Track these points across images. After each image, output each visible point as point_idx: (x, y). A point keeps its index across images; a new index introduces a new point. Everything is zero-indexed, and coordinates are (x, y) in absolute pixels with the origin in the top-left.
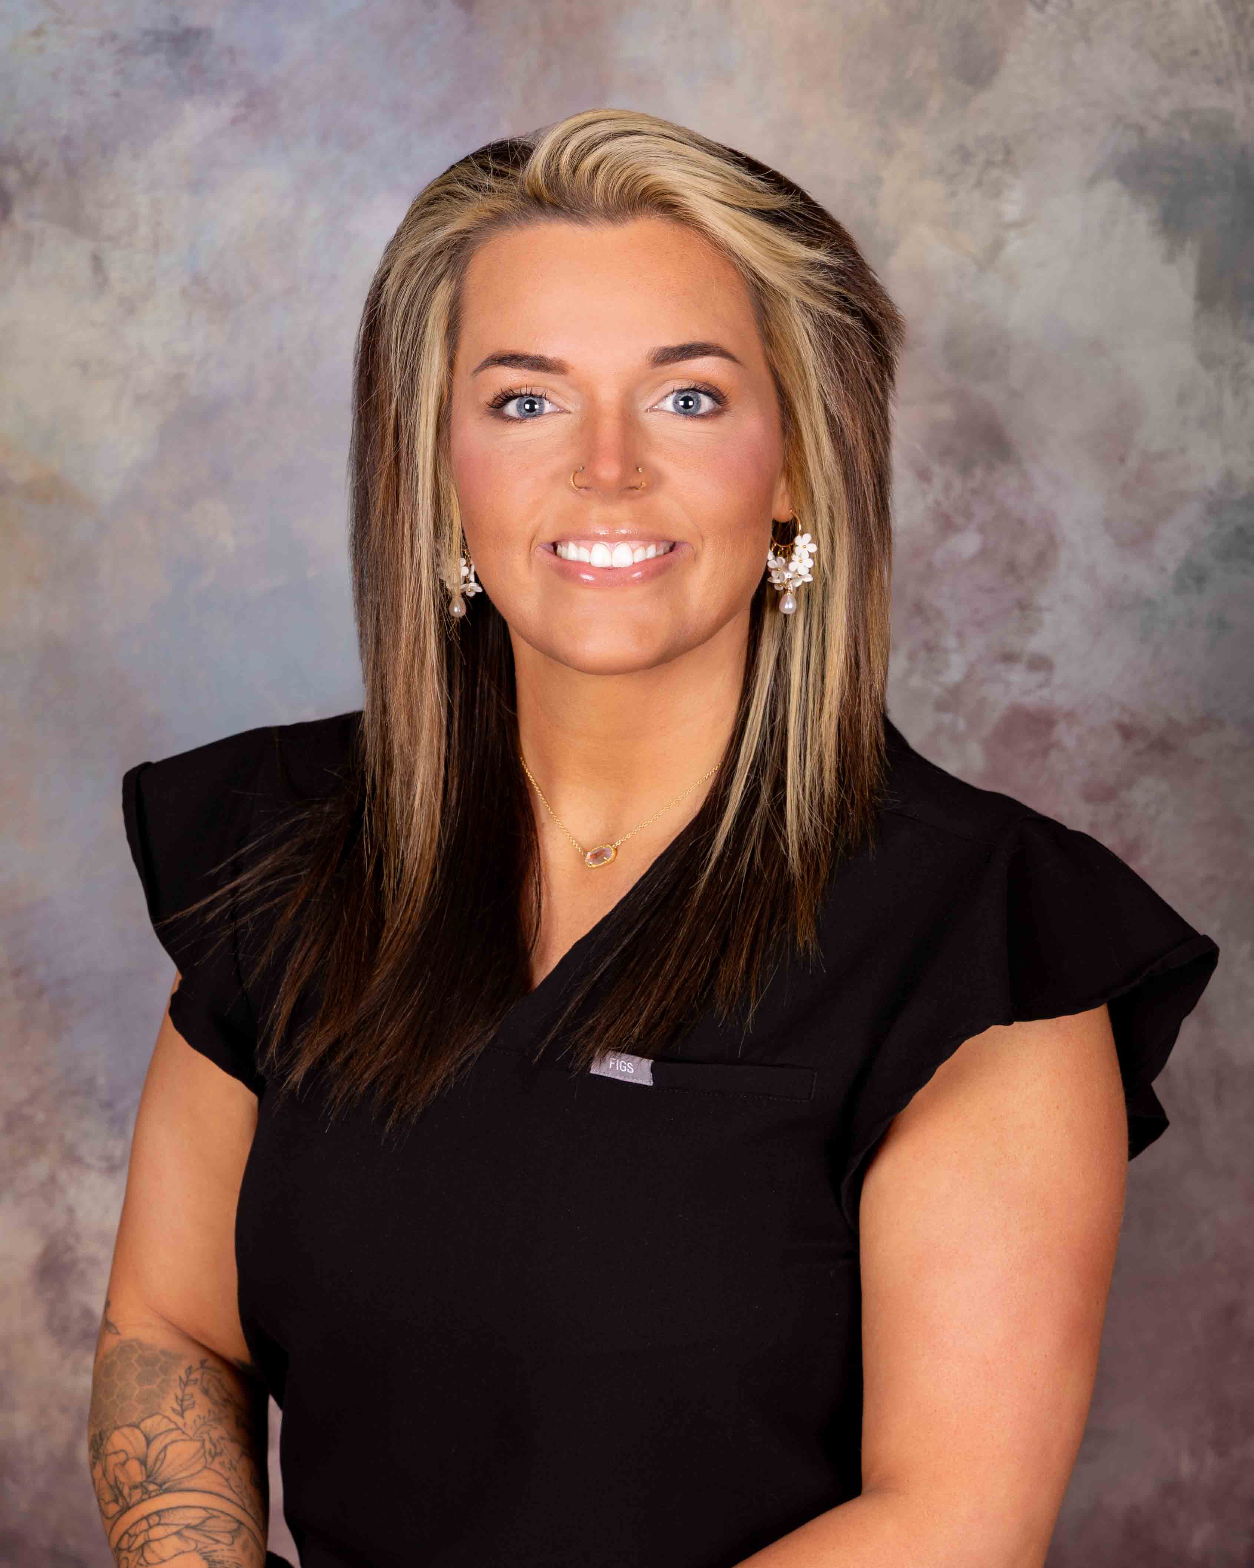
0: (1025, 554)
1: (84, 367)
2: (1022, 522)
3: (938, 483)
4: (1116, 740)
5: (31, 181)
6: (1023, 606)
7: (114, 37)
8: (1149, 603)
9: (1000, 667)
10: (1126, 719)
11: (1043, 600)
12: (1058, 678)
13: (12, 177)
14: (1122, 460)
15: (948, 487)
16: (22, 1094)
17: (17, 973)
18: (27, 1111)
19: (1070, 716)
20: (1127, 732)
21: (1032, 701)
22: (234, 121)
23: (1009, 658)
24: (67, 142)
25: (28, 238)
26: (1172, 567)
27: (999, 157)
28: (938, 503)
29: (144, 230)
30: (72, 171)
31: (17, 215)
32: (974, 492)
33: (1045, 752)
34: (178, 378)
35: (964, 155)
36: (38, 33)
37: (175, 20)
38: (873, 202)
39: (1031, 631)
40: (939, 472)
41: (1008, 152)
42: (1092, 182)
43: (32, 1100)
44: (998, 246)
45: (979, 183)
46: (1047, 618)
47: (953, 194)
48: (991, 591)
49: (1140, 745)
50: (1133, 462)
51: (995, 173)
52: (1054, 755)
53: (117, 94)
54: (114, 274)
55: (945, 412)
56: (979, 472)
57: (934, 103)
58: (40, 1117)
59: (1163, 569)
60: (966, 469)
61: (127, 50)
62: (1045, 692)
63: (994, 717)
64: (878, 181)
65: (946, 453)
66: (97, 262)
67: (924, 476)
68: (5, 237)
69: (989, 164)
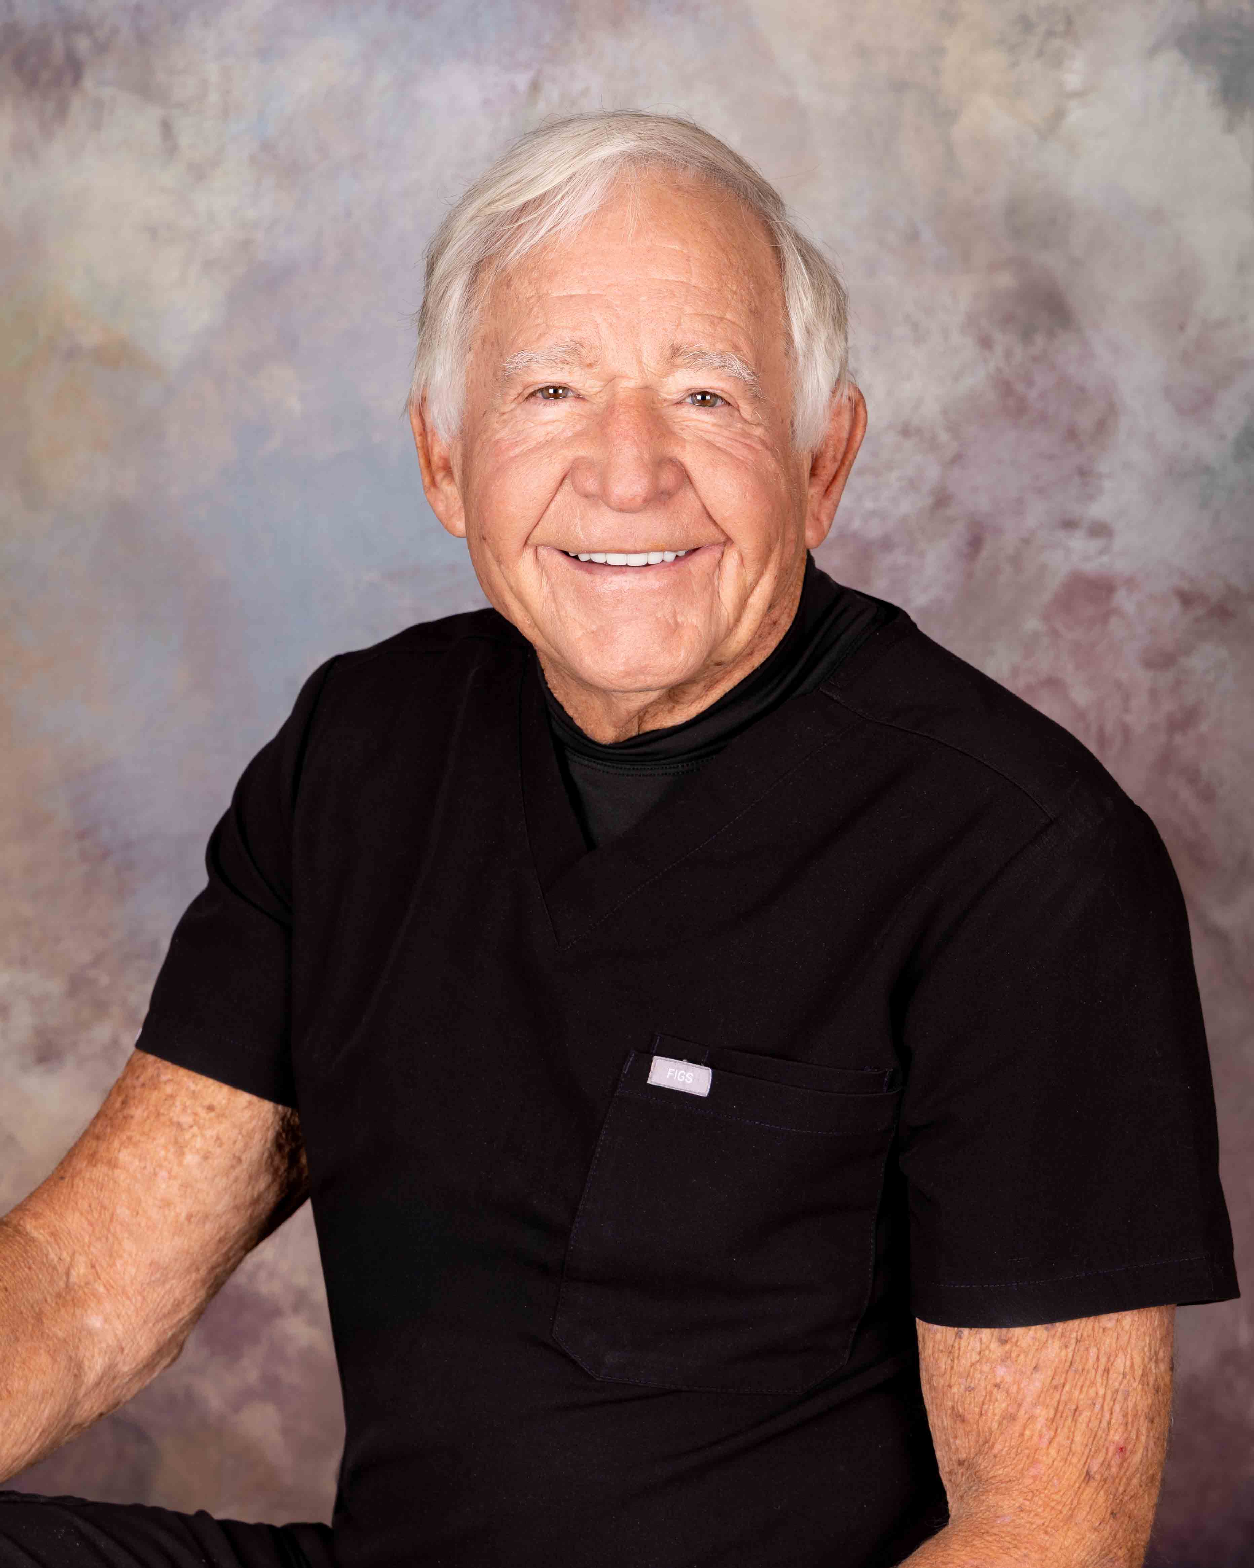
0: (1086, 421)
1: (153, 232)
2: (1082, 389)
3: (999, 350)
4: (1176, 606)
5: (102, 48)
6: (1084, 473)
8: (1207, 470)
9: (1061, 534)
10: (1185, 586)
11: (1102, 467)
12: (1118, 543)
13: (83, 44)
14: (1182, 328)
15: (1008, 354)
16: (85, 957)
17: (82, 835)
18: (92, 973)
19: (1130, 583)
20: (1186, 599)
21: (1091, 567)
23: (1069, 524)
24: (139, 10)
25: (99, 105)
26: (1232, 433)
27: (1060, 27)
28: (999, 370)
29: (213, 97)
30: (142, 39)
31: (88, 82)
32: (1035, 359)
33: (1105, 618)
34: (247, 244)
35: (1025, 24)
38: (936, 72)
39: (1091, 498)
40: (1002, 340)
41: (1069, 22)
42: (1154, 51)
43: (98, 960)
44: (1059, 114)
45: (1040, 53)
46: (1107, 484)
47: (1014, 64)
48: (1051, 457)
49: (1200, 611)
50: (1192, 331)
51: (1057, 43)
52: (1114, 622)
54: (184, 140)
55: (1005, 280)
56: (1040, 340)
58: (104, 980)
59: (1222, 437)
60: (1027, 336)
62: (1105, 559)
63: (1055, 582)
64: (942, 48)
65: (1007, 320)
66: (167, 128)
67: (986, 343)
68: (76, 104)
69: (1051, 34)
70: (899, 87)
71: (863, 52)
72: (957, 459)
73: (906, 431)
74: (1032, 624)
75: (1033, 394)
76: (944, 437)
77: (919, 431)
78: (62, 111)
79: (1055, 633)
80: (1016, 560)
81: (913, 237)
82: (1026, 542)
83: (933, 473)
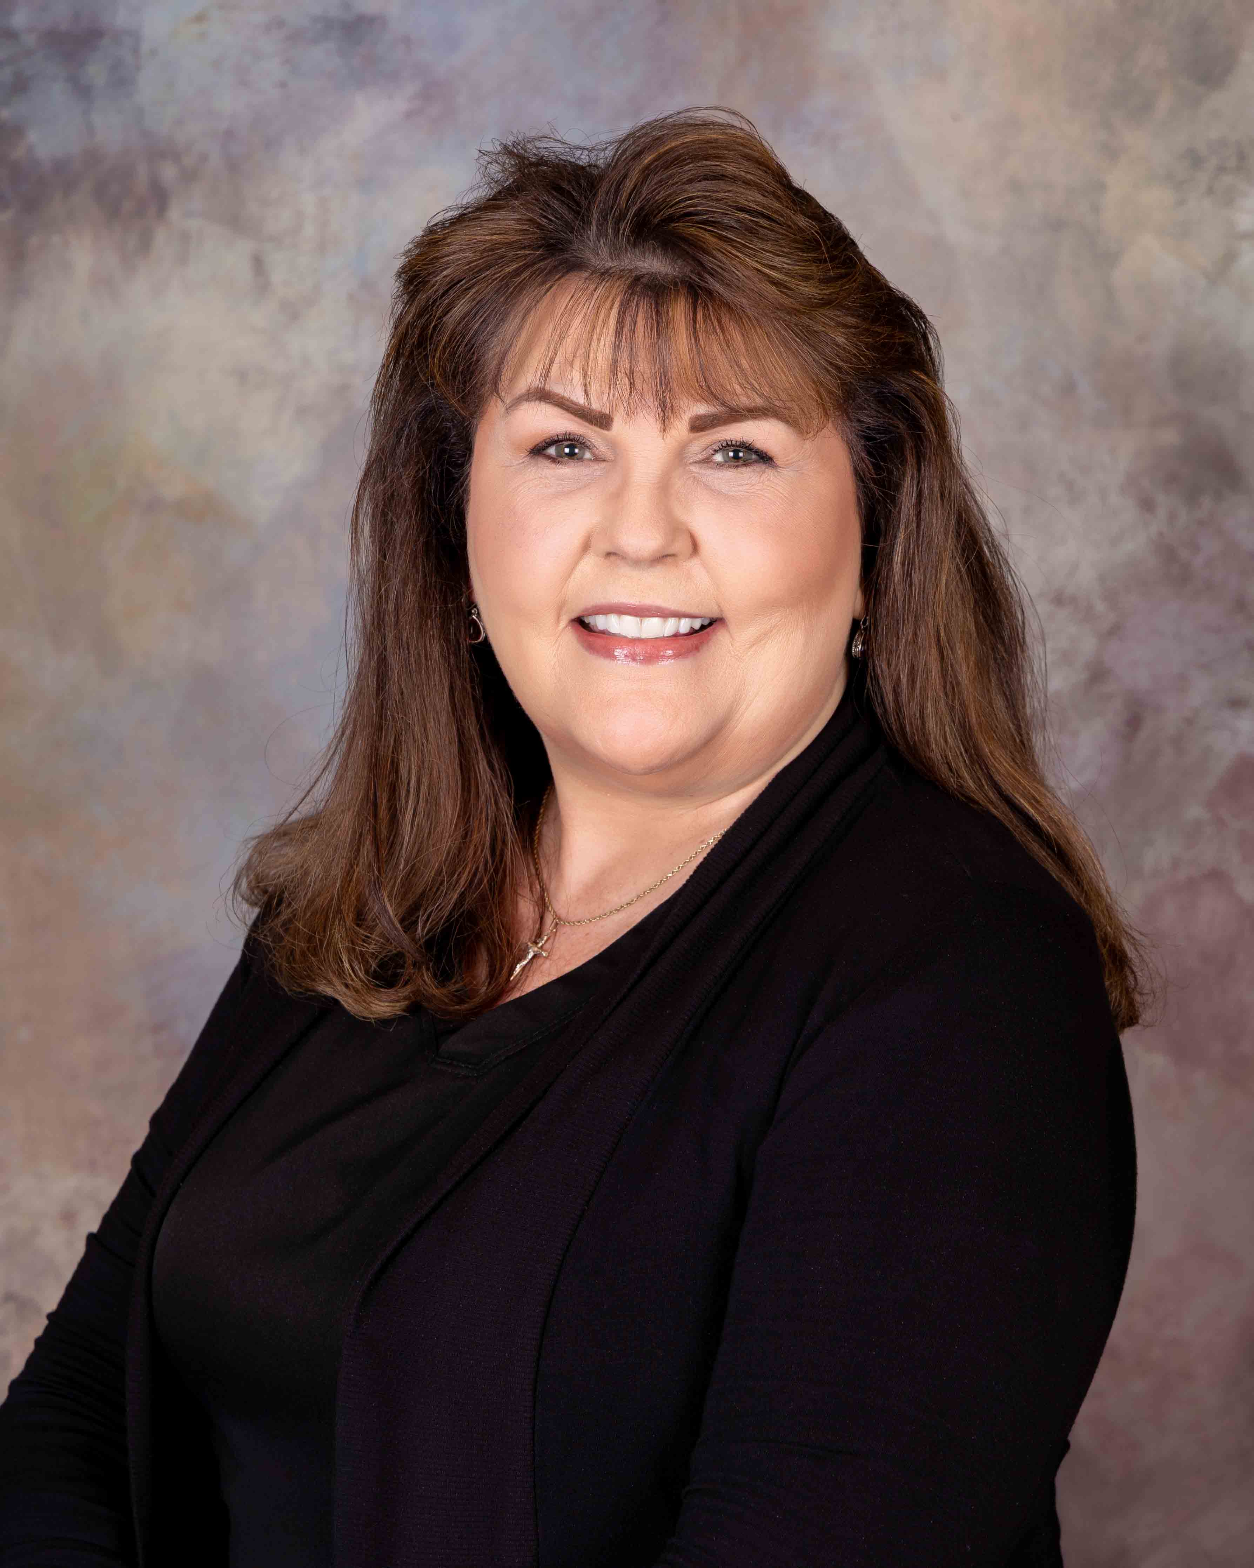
1: (242, 375)
3: (1161, 513)
5: (189, 176)
7: (280, 24)
9: (1226, 713)
13: (169, 172)
15: (1172, 517)
17: (157, 1029)
22: (409, 115)
23: (1237, 703)
24: (229, 134)
25: (185, 237)
27: (1232, 163)
28: (1161, 534)
29: (309, 230)
30: (233, 167)
31: (174, 213)
32: (1201, 523)
35: (1195, 159)
36: (200, 18)
37: (347, 7)
38: (1096, 209)
40: (1164, 501)
41: (1242, 157)
44: (1230, 258)
45: (1210, 191)
47: (1181, 203)
48: (1218, 630)
51: (1227, 179)
53: (283, 85)
54: (277, 277)
55: (1169, 437)
56: (1207, 502)
57: (1164, 102)
60: (1192, 497)
61: (295, 37)
63: (1220, 767)
64: (1101, 187)
65: (1172, 480)
66: (258, 264)
67: (1147, 505)
68: (161, 236)
69: (1221, 169)
70: (1056, 225)
71: (1016, 187)
72: (1114, 631)
73: (1059, 600)
74: (1195, 811)
75: (1198, 561)
76: (1100, 607)
77: (1073, 600)
78: (145, 244)
79: (1219, 822)
80: (1178, 742)
81: (1068, 389)
82: (1189, 722)
83: (1088, 645)
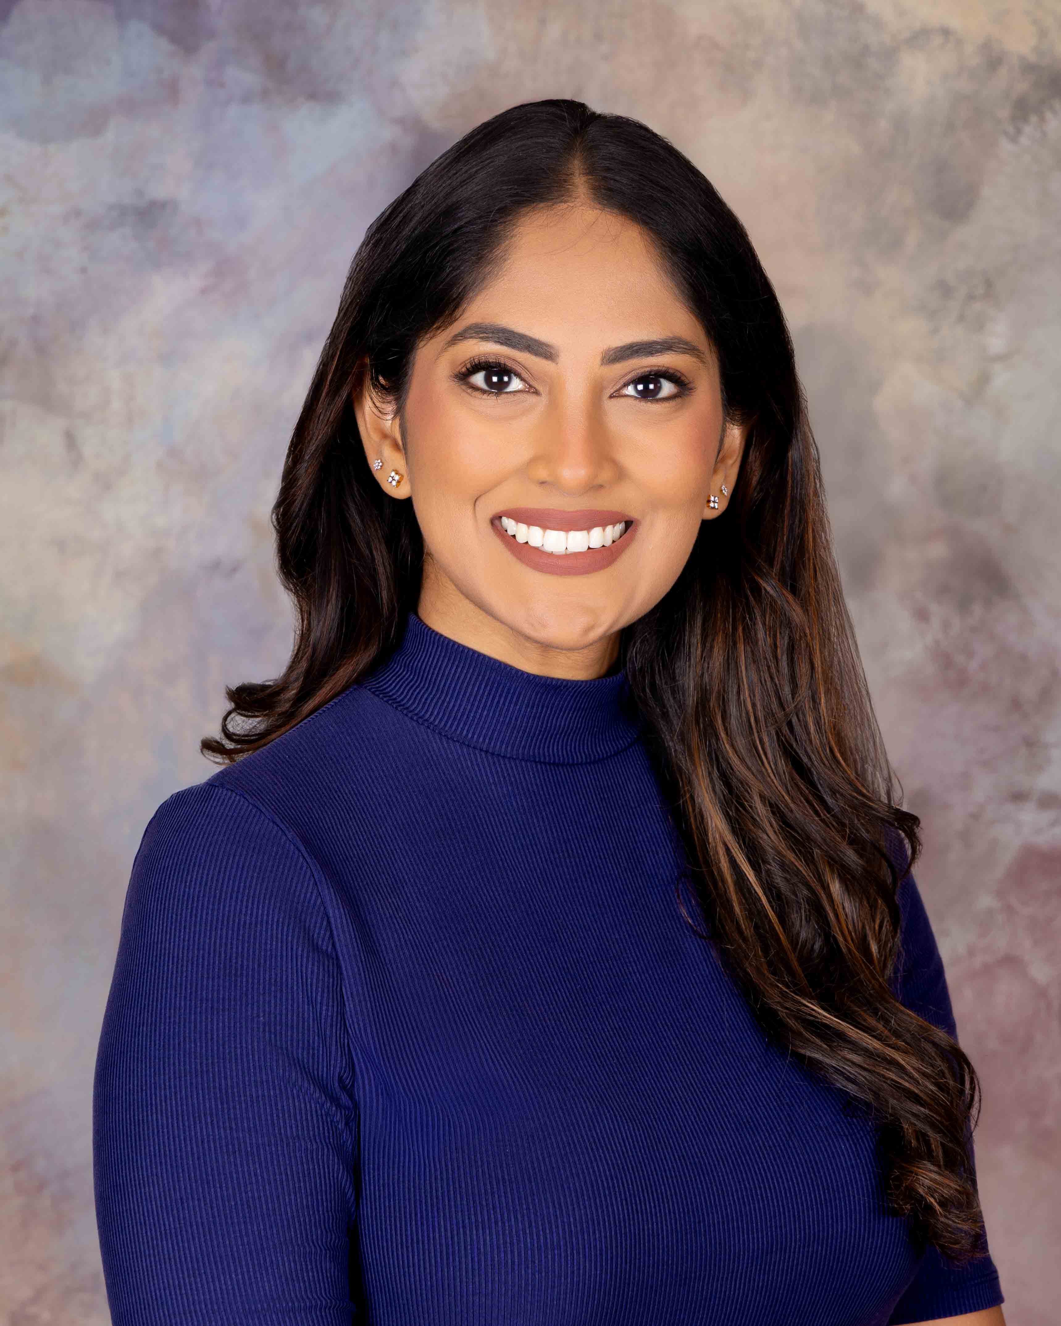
0: (1029, 690)
1: (60, 545)
2: (1024, 657)
3: (936, 622)
6: (1030, 743)
7: (78, 213)
9: (1009, 807)
11: (1050, 736)
15: (946, 626)
16: (26, 1293)
17: (16, 1168)
18: (33, 1310)
21: (1044, 840)
22: (204, 291)
23: (1018, 797)
24: (36, 320)
27: (980, 291)
28: (937, 642)
29: (116, 405)
30: (41, 349)
32: (973, 629)
34: (158, 552)
35: (945, 290)
37: (140, 193)
39: (1039, 768)
40: (937, 611)
41: (989, 285)
43: (37, 1297)
44: (984, 379)
45: (961, 318)
46: (1055, 754)
47: (935, 331)
48: (996, 729)
51: (977, 307)
53: (84, 270)
54: (88, 451)
55: (939, 550)
56: (977, 609)
57: (913, 238)
58: (46, 1316)
60: (964, 606)
61: (93, 225)
62: (1057, 831)
63: (1007, 857)
65: (943, 591)
66: (71, 440)
67: (922, 615)
69: (971, 297)
74: (986, 901)
75: (973, 665)
79: (1009, 909)
80: (965, 836)
82: (975, 817)
